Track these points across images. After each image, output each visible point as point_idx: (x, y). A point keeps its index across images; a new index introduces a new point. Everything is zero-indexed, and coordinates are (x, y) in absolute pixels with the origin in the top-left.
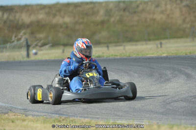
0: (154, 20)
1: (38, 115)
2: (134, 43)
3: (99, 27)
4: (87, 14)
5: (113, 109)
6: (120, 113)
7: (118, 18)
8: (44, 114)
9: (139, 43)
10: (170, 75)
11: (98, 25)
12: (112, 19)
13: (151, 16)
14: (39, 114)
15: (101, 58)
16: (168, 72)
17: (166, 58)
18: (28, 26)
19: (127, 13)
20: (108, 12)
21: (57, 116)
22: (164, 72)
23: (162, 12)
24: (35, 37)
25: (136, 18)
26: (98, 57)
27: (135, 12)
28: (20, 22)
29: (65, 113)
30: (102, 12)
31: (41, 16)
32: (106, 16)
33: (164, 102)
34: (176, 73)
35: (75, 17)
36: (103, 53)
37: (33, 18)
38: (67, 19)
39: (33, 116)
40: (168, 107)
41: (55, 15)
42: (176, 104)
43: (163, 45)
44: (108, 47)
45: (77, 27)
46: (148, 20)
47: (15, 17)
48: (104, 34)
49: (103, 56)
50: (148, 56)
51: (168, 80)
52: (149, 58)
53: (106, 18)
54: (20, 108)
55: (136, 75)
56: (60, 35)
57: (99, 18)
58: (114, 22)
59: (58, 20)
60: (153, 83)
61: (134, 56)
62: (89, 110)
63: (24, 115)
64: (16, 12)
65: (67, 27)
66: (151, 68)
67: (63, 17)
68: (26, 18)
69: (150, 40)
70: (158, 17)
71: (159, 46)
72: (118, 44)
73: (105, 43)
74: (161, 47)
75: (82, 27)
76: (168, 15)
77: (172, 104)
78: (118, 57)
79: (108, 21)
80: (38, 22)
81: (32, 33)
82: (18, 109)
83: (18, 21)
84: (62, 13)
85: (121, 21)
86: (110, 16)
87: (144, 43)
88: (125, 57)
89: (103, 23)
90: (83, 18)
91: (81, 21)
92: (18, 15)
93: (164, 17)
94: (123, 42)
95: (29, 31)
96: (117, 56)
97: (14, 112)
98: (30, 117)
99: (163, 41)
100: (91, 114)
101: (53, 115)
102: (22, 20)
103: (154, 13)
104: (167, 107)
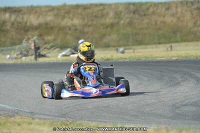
0: (165, 23)
1: (45, 119)
2: (144, 46)
3: (109, 30)
4: (96, 16)
5: (121, 112)
6: (128, 117)
7: (128, 20)
8: (51, 117)
9: (148, 46)
10: (180, 79)
11: (107, 27)
12: (122, 22)
13: (162, 19)
14: (46, 117)
15: (110, 62)
16: (178, 76)
17: (176, 61)
18: (36, 28)
19: (137, 16)
20: (118, 15)
21: (65, 119)
22: (174, 75)
23: (173, 15)
24: (43, 40)
25: (146, 21)
26: (106, 60)
27: (145, 15)
28: (28, 24)
29: (72, 117)
30: (111, 14)
31: (50, 18)
32: (115, 18)
33: (173, 106)
34: (186, 76)
35: (84, 20)
36: (112, 56)
37: (41, 20)
38: (76, 21)
39: (40, 119)
40: (178, 111)
41: (63, 18)
42: (185, 109)
43: (173, 49)
44: (117, 50)
45: (86, 30)
46: (159, 23)
47: (23, 18)
48: (114, 36)
49: (112, 59)
50: (158, 59)
51: (178, 84)
52: (159, 62)
53: (116, 21)
54: (26, 111)
55: (145, 78)
56: (68, 37)
57: (108, 21)
58: (123, 24)
59: (67, 22)
60: (163, 87)
61: (144, 59)
62: (98, 114)
63: (31, 119)
64: (24, 14)
65: (76, 30)
66: (161, 71)
67: (72, 20)
68: (34, 20)
69: (160, 43)
70: (168, 19)
71: (170, 49)
72: (127, 47)
73: (114, 46)
74: (171, 50)
75: (91, 29)
76: (179, 18)
77: (181, 108)
78: (128, 60)
79: (118, 23)
80: (46, 24)
81: (40, 35)
82: (25, 112)
83: (26, 22)
84: (71, 15)
85: (130, 24)
86: (120, 18)
87: (154, 46)
88: (135, 60)
89: (112, 25)
90: (93, 21)
91: (90, 23)
92: (26, 17)
93: (175, 20)
94: (133, 45)
95: (37, 33)
96: (126, 59)
97: (21, 115)
98: (37, 120)
99: (174, 45)
100: (99, 118)
101: (60, 118)
102: (30, 22)
103: (164, 16)
104: (176, 111)
